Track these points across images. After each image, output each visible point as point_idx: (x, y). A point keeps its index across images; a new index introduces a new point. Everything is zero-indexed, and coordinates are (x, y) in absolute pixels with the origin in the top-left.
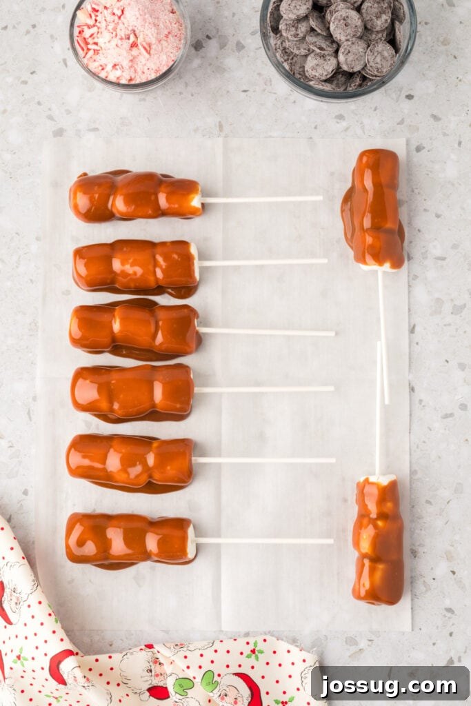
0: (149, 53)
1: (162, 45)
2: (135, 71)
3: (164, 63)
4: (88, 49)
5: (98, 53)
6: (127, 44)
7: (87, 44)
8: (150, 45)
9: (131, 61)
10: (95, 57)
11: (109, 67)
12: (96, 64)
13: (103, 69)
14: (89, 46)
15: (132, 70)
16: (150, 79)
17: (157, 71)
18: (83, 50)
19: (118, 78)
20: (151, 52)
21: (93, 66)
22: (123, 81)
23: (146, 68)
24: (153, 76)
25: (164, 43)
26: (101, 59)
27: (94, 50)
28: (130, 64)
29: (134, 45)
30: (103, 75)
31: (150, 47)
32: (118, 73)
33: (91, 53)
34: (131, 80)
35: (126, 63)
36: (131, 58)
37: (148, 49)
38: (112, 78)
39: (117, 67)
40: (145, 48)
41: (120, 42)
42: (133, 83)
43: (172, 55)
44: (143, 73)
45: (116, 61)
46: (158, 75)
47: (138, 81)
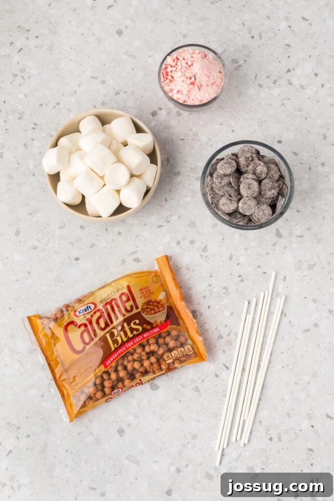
0: (199, 90)
1: (208, 88)
2: (189, 97)
3: (206, 98)
4: (167, 79)
5: (171, 82)
6: (189, 81)
7: (167, 75)
8: (201, 86)
9: (188, 91)
10: (169, 84)
11: (175, 92)
12: (168, 88)
13: (171, 91)
14: (168, 77)
15: (187, 96)
16: (195, 104)
17: (201, 101)
18: (164, 78)
19: (178, 99)
20: (201, 90)
21: (167, 88)
22: (181, 101)
23: (195, 98)
24: (198, 103)
25: (209, 87)
26: (172, 86)
27: (170, 80)
28: (187, 93)
29: (193, 83)
30: (170, 94)
31: (201, 87)
32: (179, 96)
33: (168, 81)
34: (185, 102)
35: (185, 92)
36: (189, 90)
37: (200, 87)
38: (175, 97)
39: (180, 92)
40: (198, 87)
41: (185, 79)
42: (186, 103)
43: (212, 95)
44: (193, 100)
45: (180, 89)
46: (201, 103)
47: (188, 103)
